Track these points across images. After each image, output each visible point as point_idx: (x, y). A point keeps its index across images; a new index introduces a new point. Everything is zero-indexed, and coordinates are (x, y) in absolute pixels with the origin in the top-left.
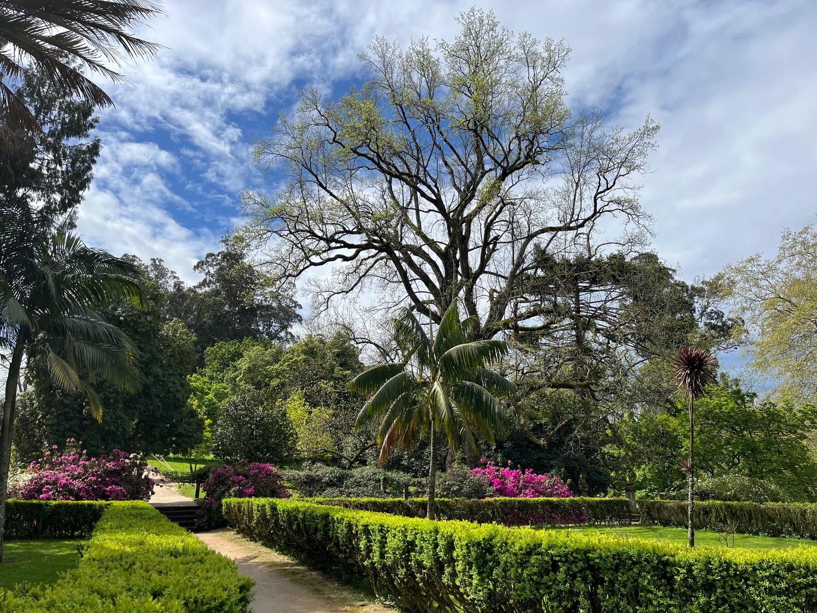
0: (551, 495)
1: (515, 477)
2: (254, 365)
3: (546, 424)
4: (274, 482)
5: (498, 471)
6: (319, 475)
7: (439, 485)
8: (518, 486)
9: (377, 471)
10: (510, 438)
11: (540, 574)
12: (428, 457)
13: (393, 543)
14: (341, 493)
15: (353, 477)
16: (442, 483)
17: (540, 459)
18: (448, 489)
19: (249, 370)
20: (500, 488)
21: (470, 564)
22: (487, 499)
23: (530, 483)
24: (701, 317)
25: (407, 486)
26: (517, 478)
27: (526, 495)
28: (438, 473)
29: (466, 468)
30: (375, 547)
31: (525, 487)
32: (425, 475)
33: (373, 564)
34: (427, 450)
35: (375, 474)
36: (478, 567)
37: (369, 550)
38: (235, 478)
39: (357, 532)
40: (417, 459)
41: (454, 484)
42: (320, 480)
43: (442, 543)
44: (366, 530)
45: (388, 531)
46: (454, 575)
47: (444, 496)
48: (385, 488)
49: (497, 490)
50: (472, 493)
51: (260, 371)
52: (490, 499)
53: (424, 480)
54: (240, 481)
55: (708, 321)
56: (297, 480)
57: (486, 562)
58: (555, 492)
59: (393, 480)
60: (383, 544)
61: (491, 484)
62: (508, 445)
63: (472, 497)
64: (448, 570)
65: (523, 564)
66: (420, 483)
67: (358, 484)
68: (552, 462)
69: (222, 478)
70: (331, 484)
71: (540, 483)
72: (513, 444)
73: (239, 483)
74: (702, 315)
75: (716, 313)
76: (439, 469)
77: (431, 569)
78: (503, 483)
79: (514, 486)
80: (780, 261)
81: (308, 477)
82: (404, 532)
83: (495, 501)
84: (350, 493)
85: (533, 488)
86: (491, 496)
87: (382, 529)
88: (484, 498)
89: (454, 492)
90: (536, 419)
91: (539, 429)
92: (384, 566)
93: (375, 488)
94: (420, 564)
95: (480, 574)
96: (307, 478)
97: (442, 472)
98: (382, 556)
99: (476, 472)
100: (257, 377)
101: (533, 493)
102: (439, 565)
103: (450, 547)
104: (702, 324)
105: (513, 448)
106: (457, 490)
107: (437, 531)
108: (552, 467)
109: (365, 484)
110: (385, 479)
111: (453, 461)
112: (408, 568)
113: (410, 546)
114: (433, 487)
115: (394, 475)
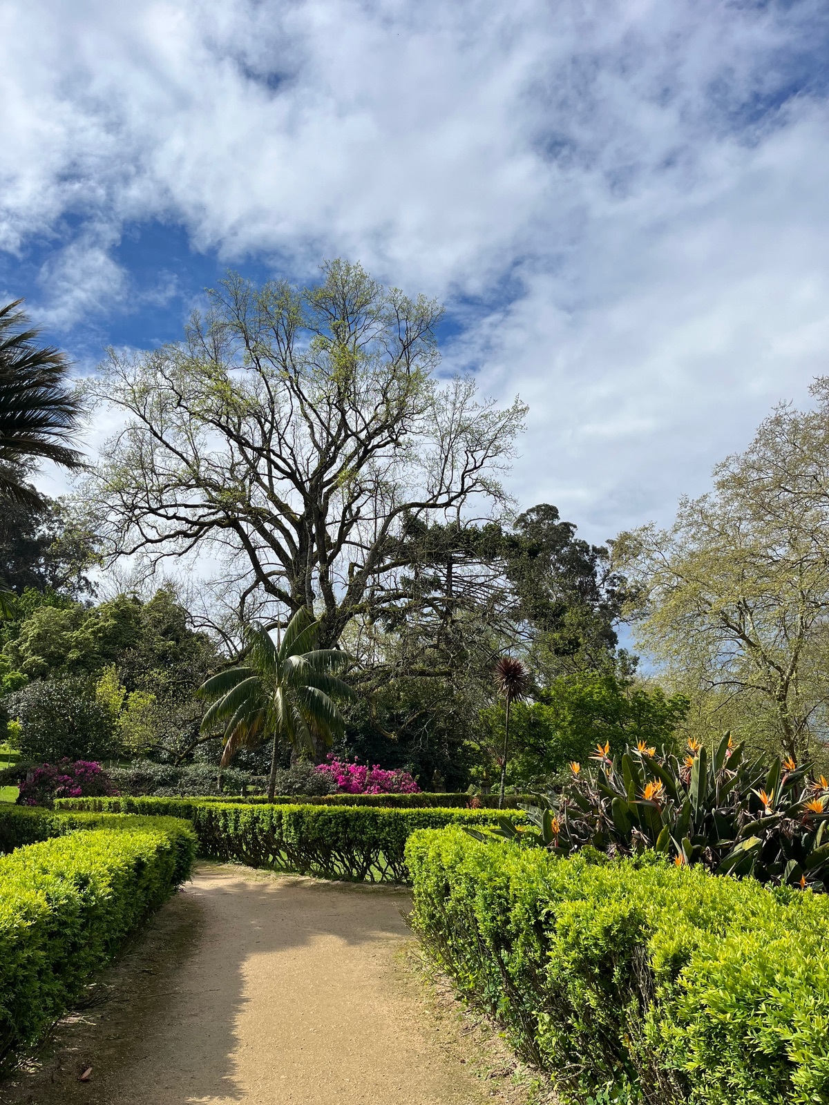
0: (397, 791)
1: (361, 773)
2: (46, 632)
3: (404, 715)
4: (102, 781)
5: (344, 767)
6: (150, 774)
7: (280, 782)
8: (363, 783)
9: (214, 768)
10: (364, 730)
11: (323, 825)
12: (270, 752)
13: (243, 819)
14: (175, 792)
15: (187, 775)
16: (284, 781)
17: (393, 753)
18: (290, 787)
19: (39, 637)
20: (344, 785)
21: (290, 825)
22: (328, 796)
23: (377, 779)
24: (603, 583)
25: (245, 784)
26: (363, 774)
27: (370, 791)
28: (279, 771)
29: (311, 765)
30: (231, 824)
31: (371, 784)
32: (266, 772)
33: (228, 836)
34: (270, 744)
35: (211, 772)
36: (294, 826)
37: (226, 826)
38: (60, 778)
39: (216, 816)
40: (257, 754)
41: (296, 782)
42: (151, 779)
43: (275, 815)
44: (224, 813)
45: (240, 813)
46: (281, 834)
47: (285, 794)
48: (222, 787)
49: (341, 787)
50: (315, 791)
51: (53, 639)
52: (331, 796)
53: (264, 778)
54: (66, 781)
55: (610, 588)
56: (126, 779)
57: (299, 823)
58: (401, 789)
59: (231, 779)
60: (236, 821)
61: (336, 781)
62: (361, 737)
63: (314, 795)
64: (278, 831)
65: (315, 821)
66: (259, 780)
67: (194, 783)
68: (406, 757)
69: (44, 778)
70: (163, 783)
71: (387, 779)
72: (365, 737)
73: (64, 783)
74: (604, 580)
75: (619, 578)
76: (281, 765)
77: (268, 831)
78: (348, 780)
79: (359, 783)
80: (676, 531)
81: (138, 775)
82: (252, 811)
83: (336, 797)
84: (185, 793)
85: (379, 784)
86: (333, 793)
87: (237, 812)
88: (325, 795)
89: (295, 789)
90: (393, 708)
91: (395, 720)
92: (237, 836)
93: (211, 786)
94: (261, 830)
95: (295, 829)
96: (137, 777)
97: (284, 769)
98: (236, 829)
99: (321, 769)
100: (49, 647)
101: (378, 790)
102: (273, 829)
103: (280, 817)
104: (604, 591)
105: (366, 741)
106: (299, 788)
107: (272, 809)
108: (406, 762)
109: (201, 783)
110: (222, 777)
111: (298, 756)
112: (254, 834)
113: (256, 820)
114: (273, 785)
115: (232, 773)
